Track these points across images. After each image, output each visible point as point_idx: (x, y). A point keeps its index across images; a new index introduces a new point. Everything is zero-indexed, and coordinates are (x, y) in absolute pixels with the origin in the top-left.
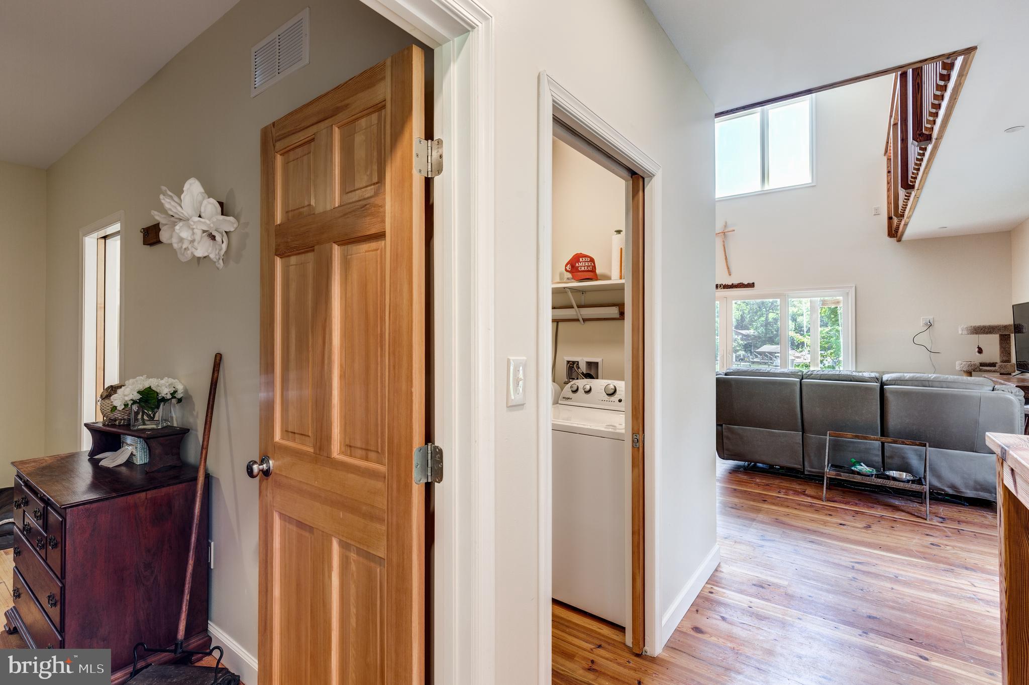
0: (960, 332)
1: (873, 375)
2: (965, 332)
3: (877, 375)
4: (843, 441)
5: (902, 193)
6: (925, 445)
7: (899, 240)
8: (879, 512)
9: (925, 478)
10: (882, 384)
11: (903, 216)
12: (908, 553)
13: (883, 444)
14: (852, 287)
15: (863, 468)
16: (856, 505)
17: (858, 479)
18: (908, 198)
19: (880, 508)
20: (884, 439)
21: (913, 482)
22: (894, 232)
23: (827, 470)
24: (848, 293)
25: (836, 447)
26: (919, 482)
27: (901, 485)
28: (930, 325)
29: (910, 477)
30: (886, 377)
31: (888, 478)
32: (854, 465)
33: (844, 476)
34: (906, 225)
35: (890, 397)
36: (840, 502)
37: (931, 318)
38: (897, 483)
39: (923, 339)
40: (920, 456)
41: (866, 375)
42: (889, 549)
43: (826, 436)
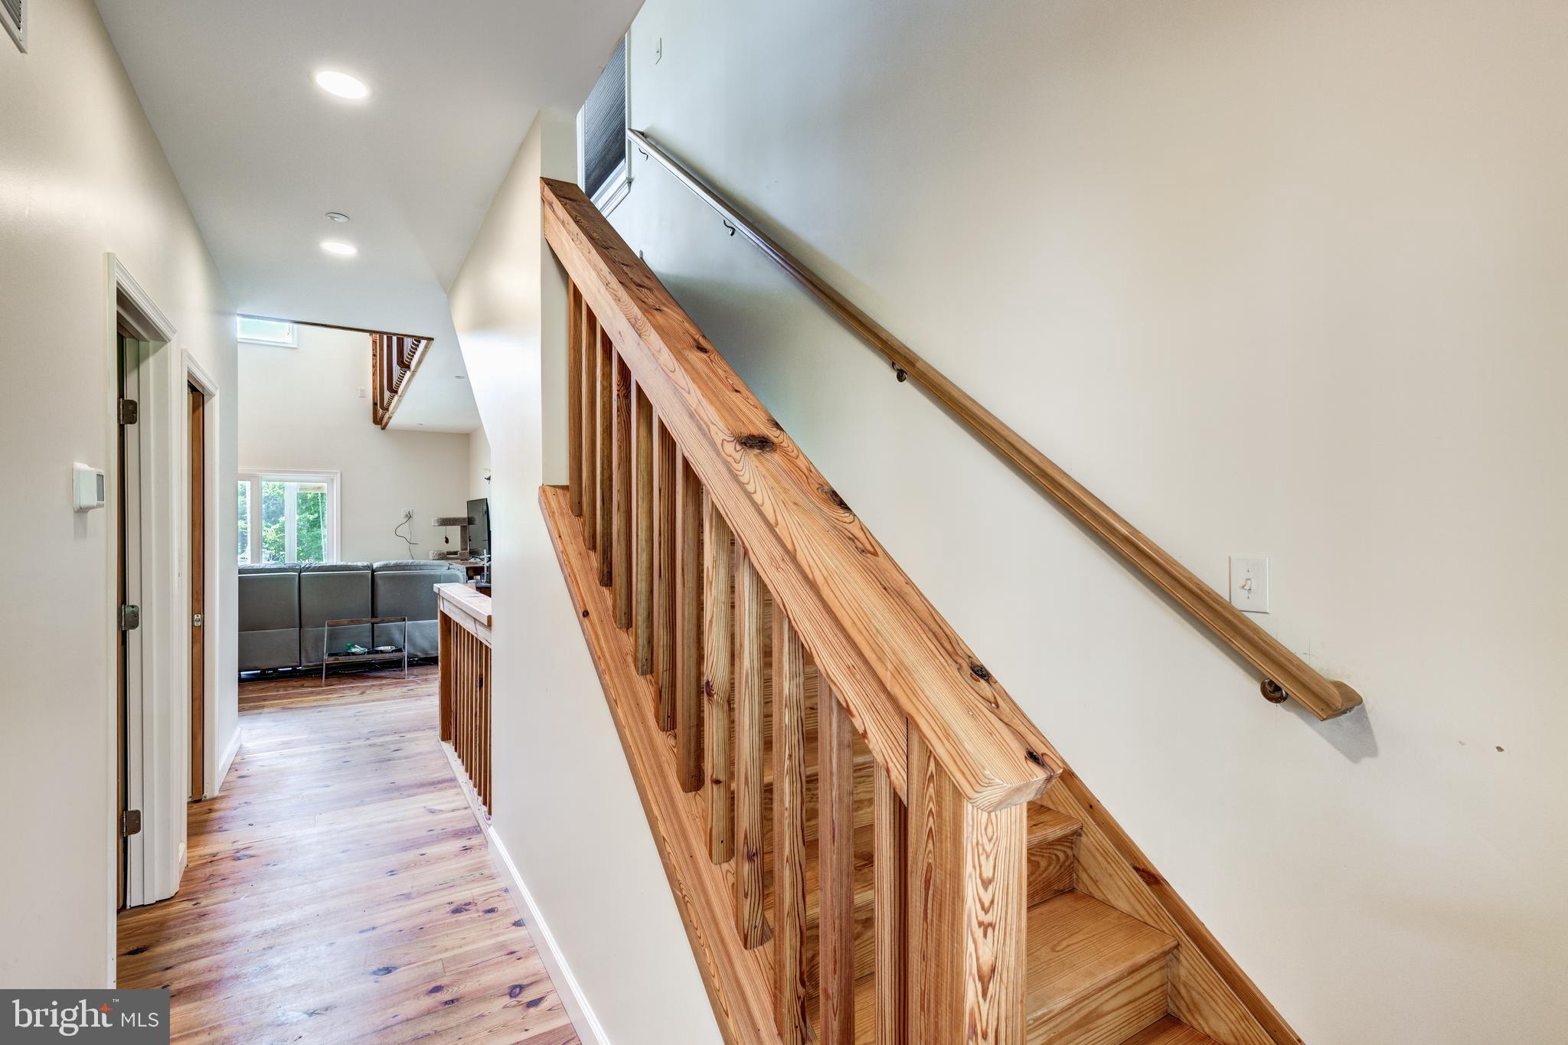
0: (433, 524)
1: (365, 564)
2: (436, 524)
3: (369, 564)
4: (340, 629)
5: (387, 394)
6: (404, 620)
7: (383, 428)
8: (370, 683)
9: (404, 647)
10: (373, 571)
11: (387, 410)
12: (394, 698)
13: (373, 624)
14: (337, 473)
15: (357, 649)
16: (352, 683)
17: (353, 659)
18: (392, 398)
19: (370, 680)
20: (374, 620)
21: (396, 651)
22: (379, 419)
23: (326, 657)
24: (333, 480)
25: (332, 637)
26: (400, 650)
27: (387, 656)
28: (409, 516)
29: (394, 648)
30: (375, 565)
31: (377, 652)
32: (349, 648)
33: (342, 659)
34: (390, 418)
35: (379, 582)
36: (338, 684)
37: (410, 509)
38: (384, 655)
39: (404, 530)
40: (401, 630)
41: (359, 564)
42: (379, 700)
43: (324, 626)
